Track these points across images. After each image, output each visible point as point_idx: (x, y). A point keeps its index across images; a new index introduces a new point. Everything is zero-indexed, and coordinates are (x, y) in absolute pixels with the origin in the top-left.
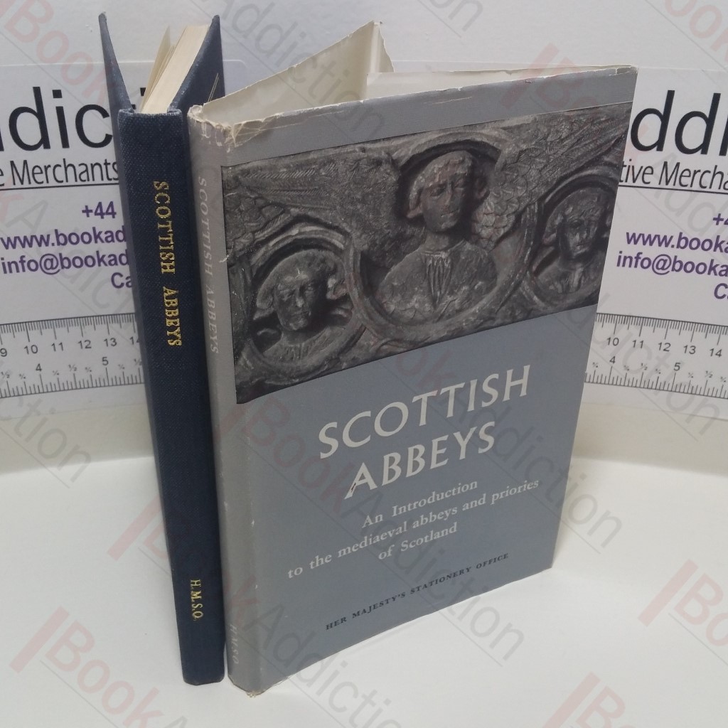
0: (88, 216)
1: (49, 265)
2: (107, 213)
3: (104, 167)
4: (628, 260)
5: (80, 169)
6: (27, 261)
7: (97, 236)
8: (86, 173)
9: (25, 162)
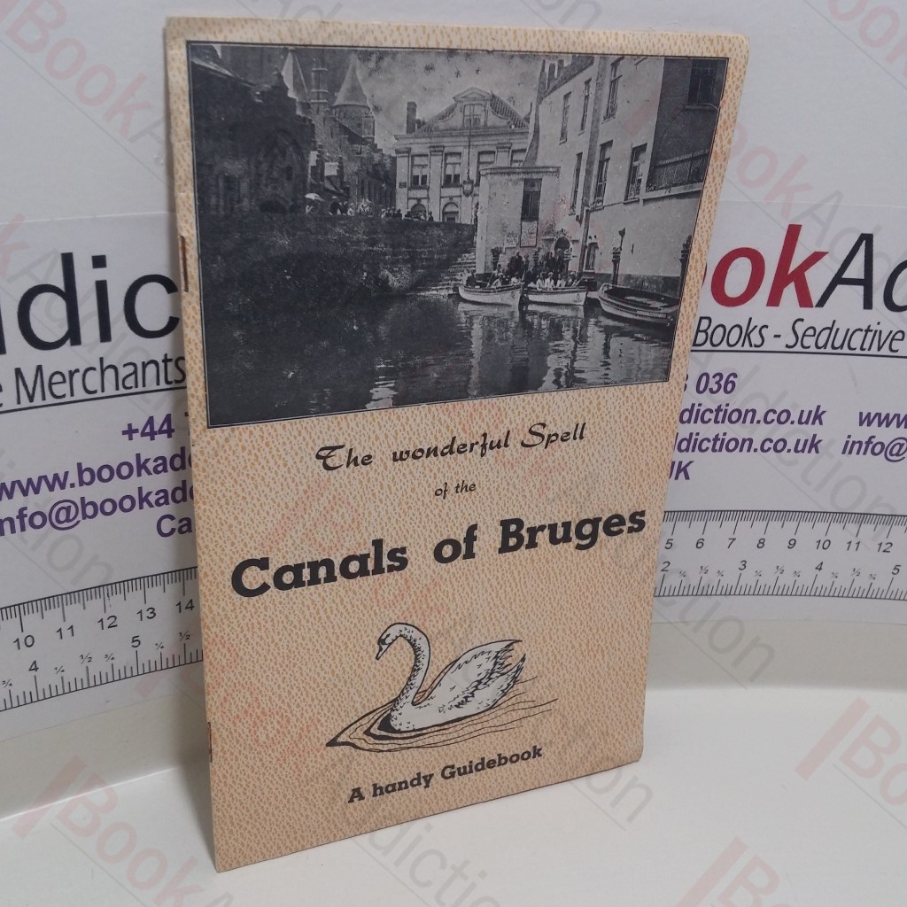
0: (131, 439)
1: (62, 517)
2: (161, 432)
3: (162, 365)
4: (857, 446)
5: (123, 372)
6: (29, 516)
7: (142, 466)
8: (133, 376)
9: (39, 368)
